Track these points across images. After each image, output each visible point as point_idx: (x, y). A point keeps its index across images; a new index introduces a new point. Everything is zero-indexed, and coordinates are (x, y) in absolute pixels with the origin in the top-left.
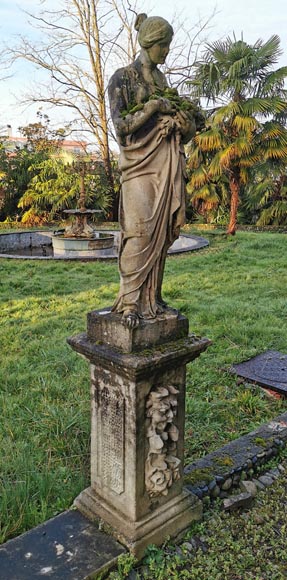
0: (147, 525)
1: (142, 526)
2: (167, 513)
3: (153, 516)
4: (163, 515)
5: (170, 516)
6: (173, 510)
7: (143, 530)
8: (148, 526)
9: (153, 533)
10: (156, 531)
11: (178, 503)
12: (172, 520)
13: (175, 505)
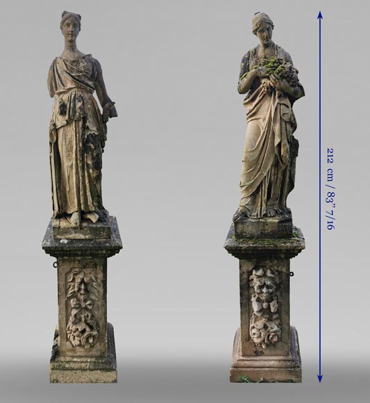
0: (246, 362)
1: (243, 360)
2: (266, 362)
3: (255, 358)
4: (262, 362)
5: (267, 365)
6: (272, 363)
7: (242, 363)
8: (248, 363)
9: (248, 369)
10: (251, 369)
11: (280, 361)
12: (268, 369)
13: (276, 360)
